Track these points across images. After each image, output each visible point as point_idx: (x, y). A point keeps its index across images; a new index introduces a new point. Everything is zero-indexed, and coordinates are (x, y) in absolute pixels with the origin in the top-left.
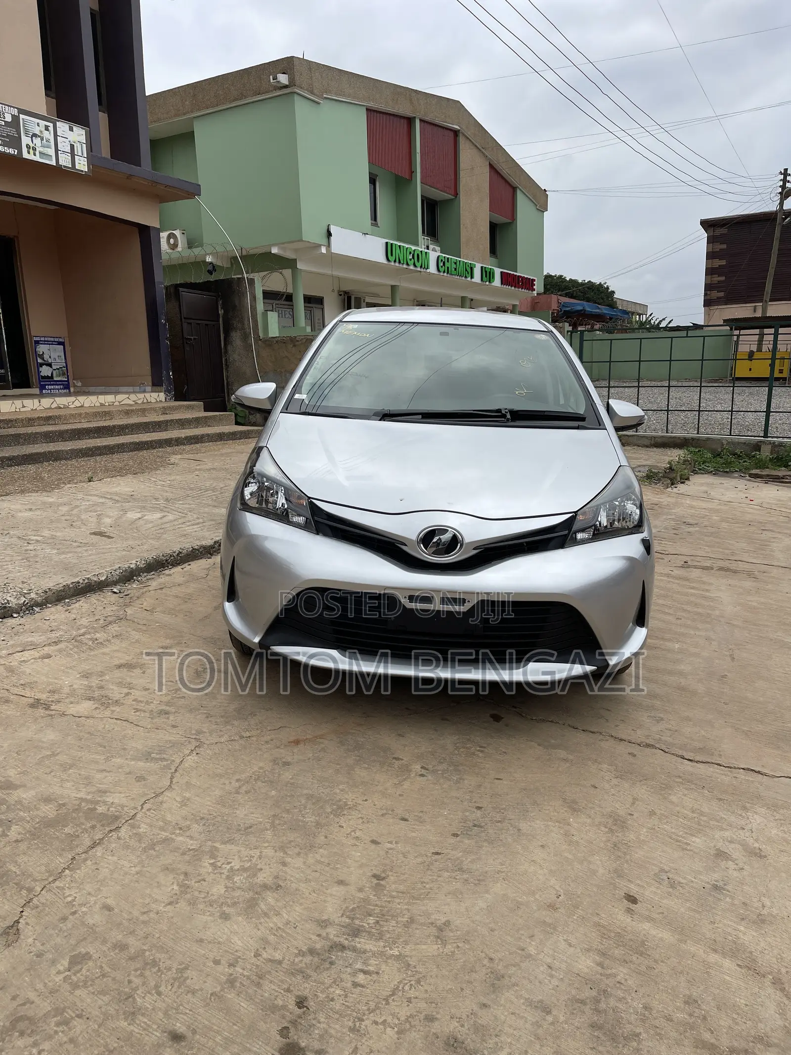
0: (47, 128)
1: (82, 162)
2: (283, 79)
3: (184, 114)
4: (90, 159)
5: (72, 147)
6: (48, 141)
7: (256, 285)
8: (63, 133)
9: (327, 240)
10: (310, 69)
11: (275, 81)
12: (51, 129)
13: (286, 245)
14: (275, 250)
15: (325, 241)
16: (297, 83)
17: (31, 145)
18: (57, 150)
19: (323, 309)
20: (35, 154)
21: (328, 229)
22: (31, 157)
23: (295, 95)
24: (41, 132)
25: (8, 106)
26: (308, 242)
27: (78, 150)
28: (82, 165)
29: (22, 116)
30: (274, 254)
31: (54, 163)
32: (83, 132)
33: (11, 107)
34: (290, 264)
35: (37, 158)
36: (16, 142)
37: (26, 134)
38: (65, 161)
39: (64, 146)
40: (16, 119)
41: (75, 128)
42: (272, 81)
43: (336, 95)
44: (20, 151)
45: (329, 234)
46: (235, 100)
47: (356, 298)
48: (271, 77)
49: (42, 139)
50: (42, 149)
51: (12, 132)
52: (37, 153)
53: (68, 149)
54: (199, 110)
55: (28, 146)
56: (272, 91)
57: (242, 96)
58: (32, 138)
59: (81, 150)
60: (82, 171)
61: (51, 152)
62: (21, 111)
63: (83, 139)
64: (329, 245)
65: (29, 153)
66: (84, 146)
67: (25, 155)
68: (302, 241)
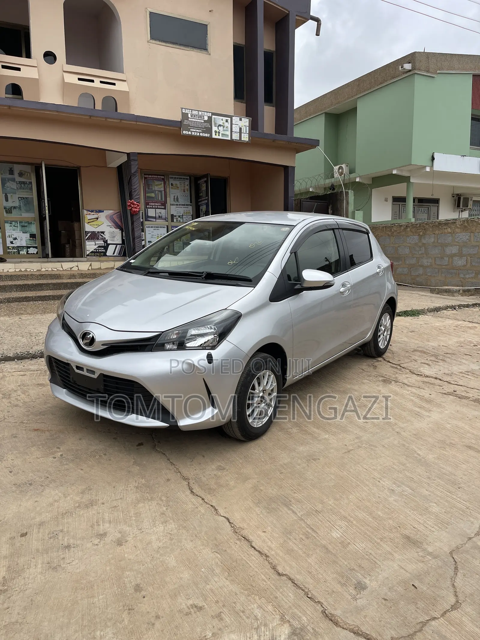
0: (227, 121)
1: (245, 136)
2: (408, 66)
3: (352, 97)
4: (250, 135)
5: (240, 129)
6: (227, 127)
7: (349, 196)
8: (236, 122)
9: (432, 162)
10: (428, 58)
11: (402, 68)
12: (229, 121)
13: (402, 168)
14: (395, 172)
15: (430, 163)
16: (417, 67)
17: (218, 131)
18: (231, 131)
19: (438, 207)
20: (219, 135)
21: (433, 155)
22: (217, 137)
23: (416, 75)
24: (223, 123)
25: (206, 112)
26: (416, 165)
27: (244, 130)
28: (245, 138)
29: (213, 116)
30: (394, 174)
31: (229, 138)
32: (248, 120)
33: (208, 112)
34: (406, 179)
35: (220, 137)
36: (209, 130)
37: (215, 126)
38: (236, 137)
39: (236, 129)
40: (210, 118)
41: (243, 119)
42: (400, 69)
43: (448, 70)
44: (211, 135)
45: (433, 159)
46: (382, 83)
47: (464, 198)
48: (400, 67)
49: (224, 127)
50: (223, 132)
51: (208, 125)
52: (220, 134)
53: (238, 131)
54: (360, 93)
55: (216, 132)
56: (401, 75)
57: (385, 81)
58: (218, 127)
59: (246, 130)
60: (245, 141)
61: (229, 133)
62: (213, 114)
63: (247, 124)
64: (432, 166)
65: (216, 135)
66: (248, 128)
67: (214, 136)
68: (411, 165)
